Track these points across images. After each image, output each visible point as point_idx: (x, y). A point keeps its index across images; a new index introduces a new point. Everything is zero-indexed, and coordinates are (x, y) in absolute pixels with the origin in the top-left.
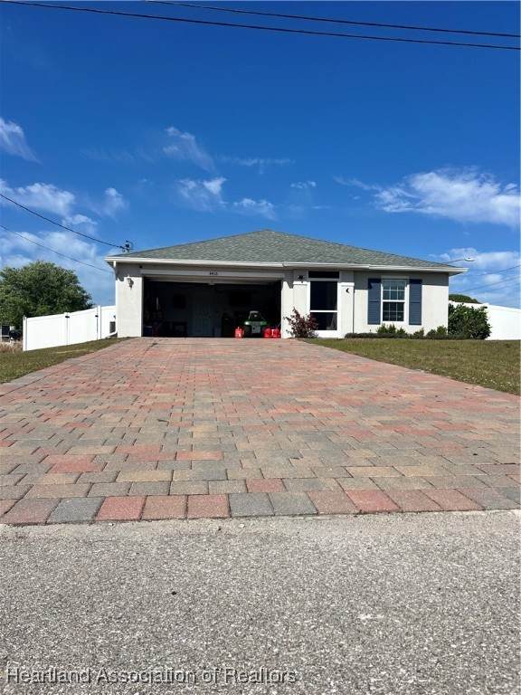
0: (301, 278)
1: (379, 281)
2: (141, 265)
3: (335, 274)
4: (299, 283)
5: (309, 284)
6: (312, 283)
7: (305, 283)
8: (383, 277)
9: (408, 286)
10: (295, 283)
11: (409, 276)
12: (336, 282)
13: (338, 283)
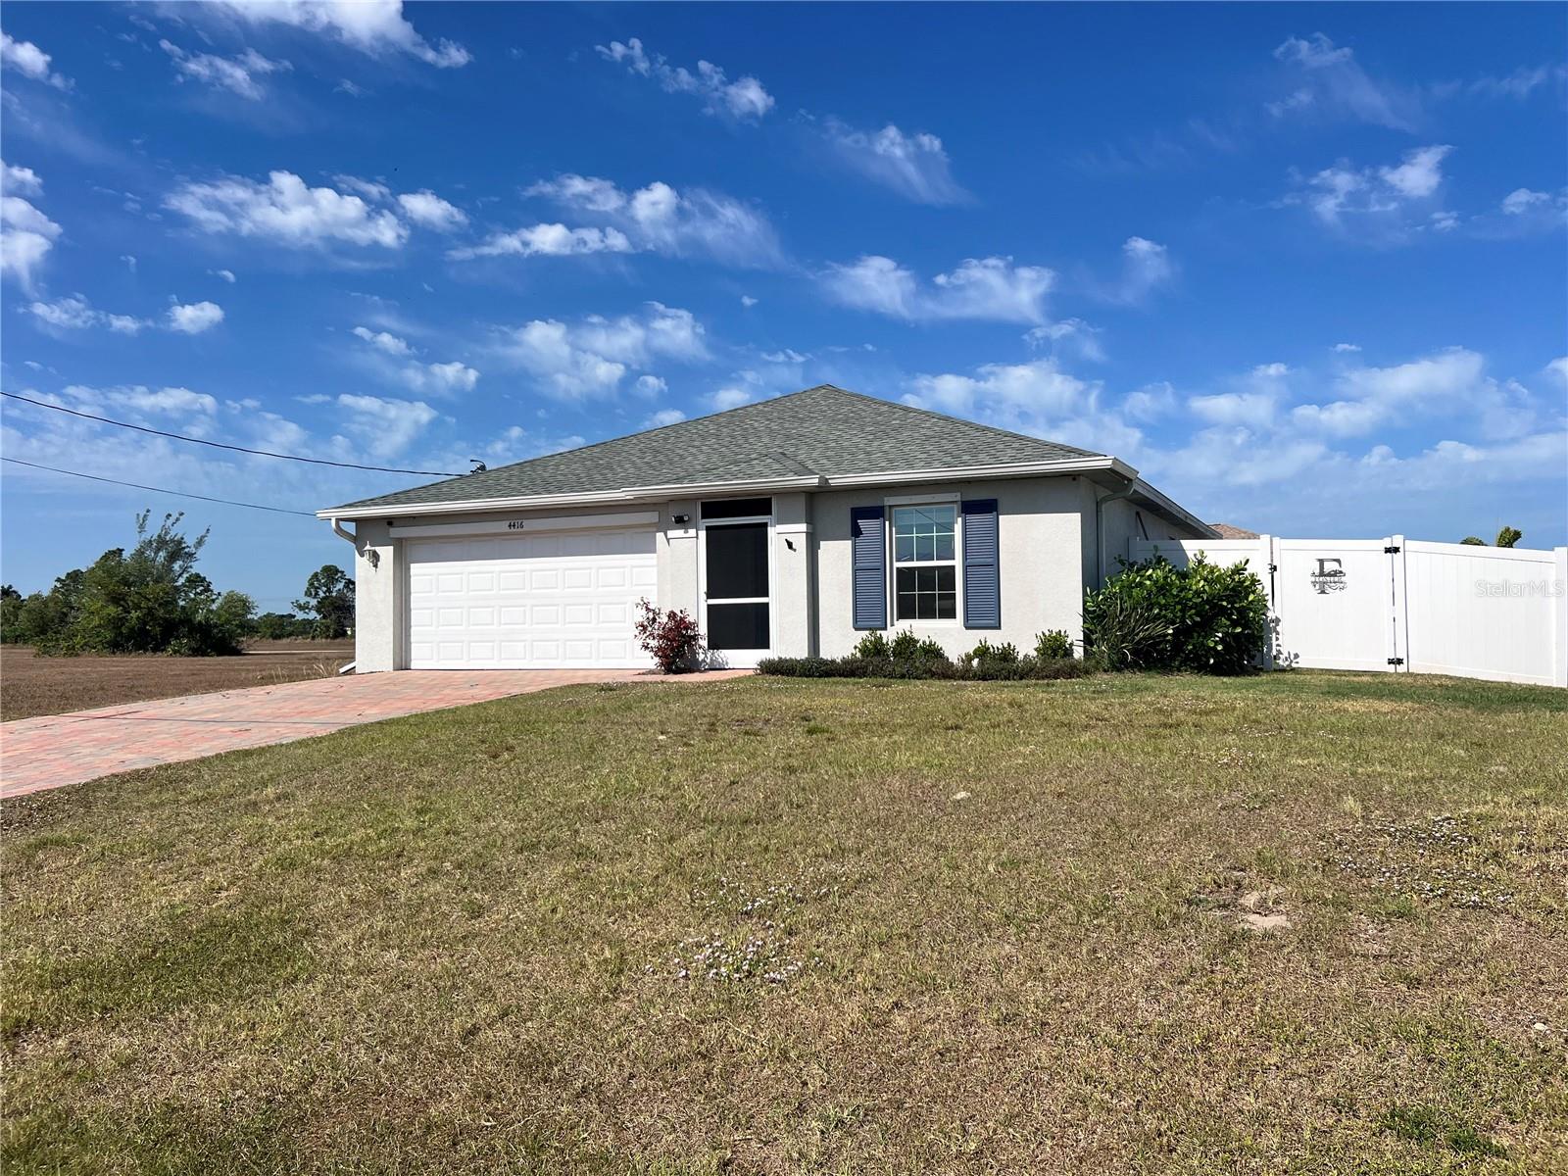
0: (681, 522)
1: (877, 513)
2: (390, 521)
3: (760, 504)
4: (680, 533)
5: (703, 534)
6: (708, 529)
7: (692, 532)
8: (889, 501)
9: (961, 520)
11: (959, 494)
12: (765, 526)
13: (769, 528)
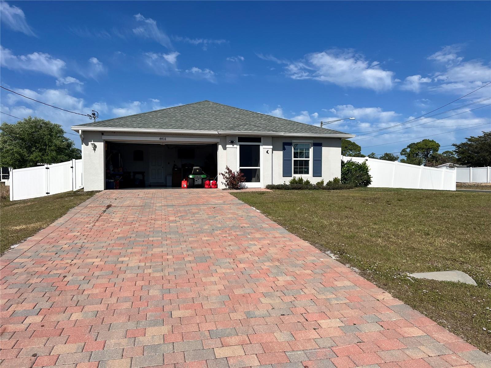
0: (232, 143)
1: (290, 144)
2: (103, 133)
3: (258, 139)
4: (231, 146)
5: (238, 147)
6: (240, 145)
7: (235, 146)
8: (294, 141)
9: (312, 148)
10: (227, 146)
11: (312, 141)
12: (259, 146)
13: (260, 146)
